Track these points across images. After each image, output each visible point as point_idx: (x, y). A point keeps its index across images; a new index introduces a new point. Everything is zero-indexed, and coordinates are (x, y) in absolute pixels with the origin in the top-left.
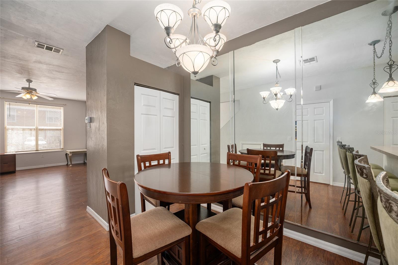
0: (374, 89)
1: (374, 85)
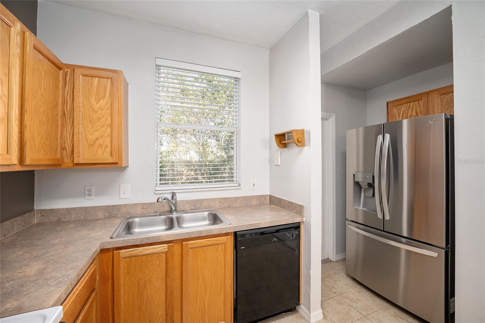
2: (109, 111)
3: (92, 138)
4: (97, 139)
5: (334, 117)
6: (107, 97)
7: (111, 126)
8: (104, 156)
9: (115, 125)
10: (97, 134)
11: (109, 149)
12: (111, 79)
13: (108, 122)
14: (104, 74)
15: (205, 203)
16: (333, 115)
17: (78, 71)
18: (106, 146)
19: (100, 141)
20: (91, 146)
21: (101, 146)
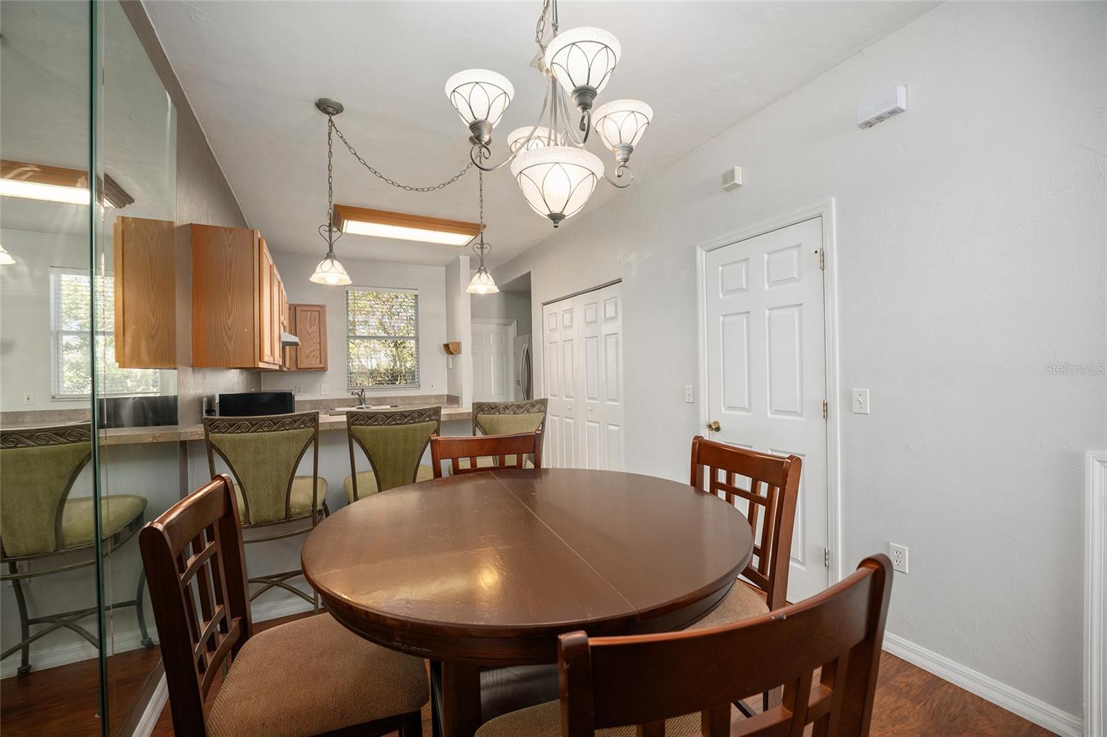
2: (318, 334)
3: (308, 352)
4: (311, 352)
5: (515, 323)
6: (316, 326)
7: (320, 343)
8: (315, 363)
9: (322, 342)
10: (311, 349)
11: (319, 359)
12: (319, 311)
13: (318, 341)
14: (315, 309)
16: (513, 322)
17: (298, 309)
18: (317, 357)
19: (313, 353)
20: (307, 357)
21: (313, 356)
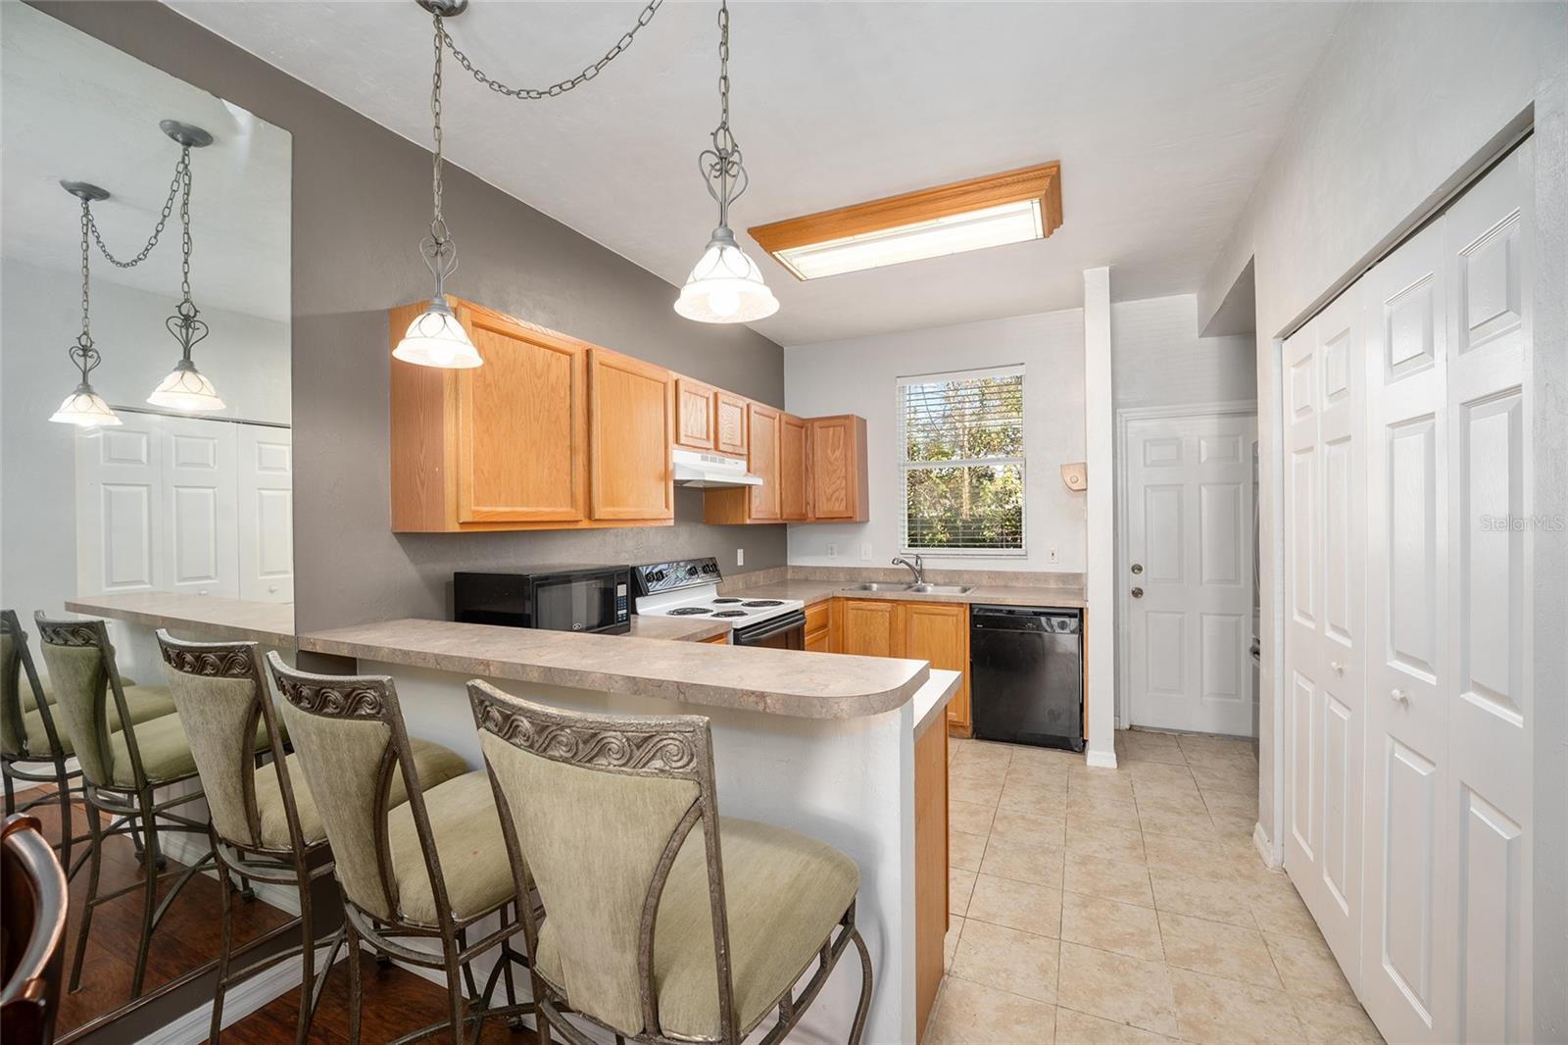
0: (85, 373)
1: (85, 355)
2: (844, 463)
3: (829, 491)
4: (834, 492)
6: (841, 449)
7: (846, 478)
8: (839, 508)
9: (849, 476)
10: (834, 488)
11: (844, 504)
12: (845, 425)
13: (844, 474)
14: (833, 422)
15: (966, 576)
17: (816, 424)
18: (842, 500)
19: (837, 494)
20: (829, 499)
21: (837, 500)
